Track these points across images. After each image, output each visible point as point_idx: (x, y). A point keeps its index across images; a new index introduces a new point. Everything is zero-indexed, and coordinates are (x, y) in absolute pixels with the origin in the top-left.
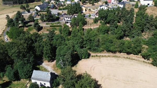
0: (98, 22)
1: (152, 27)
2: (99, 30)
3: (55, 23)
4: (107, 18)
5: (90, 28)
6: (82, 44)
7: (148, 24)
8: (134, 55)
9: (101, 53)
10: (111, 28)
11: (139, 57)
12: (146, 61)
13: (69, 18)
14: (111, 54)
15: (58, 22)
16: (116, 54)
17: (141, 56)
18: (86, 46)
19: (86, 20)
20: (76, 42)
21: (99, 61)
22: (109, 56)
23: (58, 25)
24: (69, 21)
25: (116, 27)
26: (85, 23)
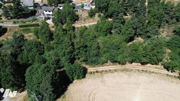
0: (96, 16)
1: (172, 19)
2: (97, 28)
3: (28, 21)
4: (108, 9)
5: (85, 26)
6: (73, 55)
7: (166, 16)
8: (152, 65)
9: (103, 66)
10: (115, 25)
11: (159, 68)
12: (170, 73)
13: (49, 12)
14: (118, 67)
15: (33, 19)
16: (126, 66)
17: (163, 67)
18: (79, 56)
19: (77, 13)
20: (62, 53)
21: (101, 82)
22: (116, 70)
23: (34, 23)
24: (51, 17)
25: (123, 23)
26: (76, 18)
